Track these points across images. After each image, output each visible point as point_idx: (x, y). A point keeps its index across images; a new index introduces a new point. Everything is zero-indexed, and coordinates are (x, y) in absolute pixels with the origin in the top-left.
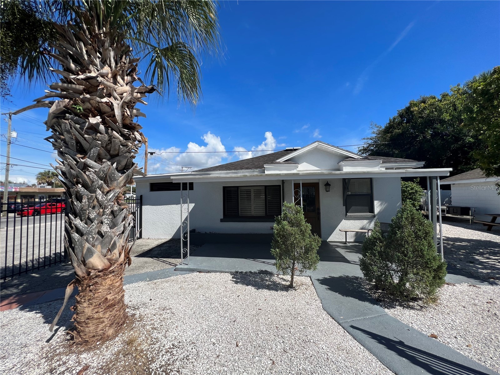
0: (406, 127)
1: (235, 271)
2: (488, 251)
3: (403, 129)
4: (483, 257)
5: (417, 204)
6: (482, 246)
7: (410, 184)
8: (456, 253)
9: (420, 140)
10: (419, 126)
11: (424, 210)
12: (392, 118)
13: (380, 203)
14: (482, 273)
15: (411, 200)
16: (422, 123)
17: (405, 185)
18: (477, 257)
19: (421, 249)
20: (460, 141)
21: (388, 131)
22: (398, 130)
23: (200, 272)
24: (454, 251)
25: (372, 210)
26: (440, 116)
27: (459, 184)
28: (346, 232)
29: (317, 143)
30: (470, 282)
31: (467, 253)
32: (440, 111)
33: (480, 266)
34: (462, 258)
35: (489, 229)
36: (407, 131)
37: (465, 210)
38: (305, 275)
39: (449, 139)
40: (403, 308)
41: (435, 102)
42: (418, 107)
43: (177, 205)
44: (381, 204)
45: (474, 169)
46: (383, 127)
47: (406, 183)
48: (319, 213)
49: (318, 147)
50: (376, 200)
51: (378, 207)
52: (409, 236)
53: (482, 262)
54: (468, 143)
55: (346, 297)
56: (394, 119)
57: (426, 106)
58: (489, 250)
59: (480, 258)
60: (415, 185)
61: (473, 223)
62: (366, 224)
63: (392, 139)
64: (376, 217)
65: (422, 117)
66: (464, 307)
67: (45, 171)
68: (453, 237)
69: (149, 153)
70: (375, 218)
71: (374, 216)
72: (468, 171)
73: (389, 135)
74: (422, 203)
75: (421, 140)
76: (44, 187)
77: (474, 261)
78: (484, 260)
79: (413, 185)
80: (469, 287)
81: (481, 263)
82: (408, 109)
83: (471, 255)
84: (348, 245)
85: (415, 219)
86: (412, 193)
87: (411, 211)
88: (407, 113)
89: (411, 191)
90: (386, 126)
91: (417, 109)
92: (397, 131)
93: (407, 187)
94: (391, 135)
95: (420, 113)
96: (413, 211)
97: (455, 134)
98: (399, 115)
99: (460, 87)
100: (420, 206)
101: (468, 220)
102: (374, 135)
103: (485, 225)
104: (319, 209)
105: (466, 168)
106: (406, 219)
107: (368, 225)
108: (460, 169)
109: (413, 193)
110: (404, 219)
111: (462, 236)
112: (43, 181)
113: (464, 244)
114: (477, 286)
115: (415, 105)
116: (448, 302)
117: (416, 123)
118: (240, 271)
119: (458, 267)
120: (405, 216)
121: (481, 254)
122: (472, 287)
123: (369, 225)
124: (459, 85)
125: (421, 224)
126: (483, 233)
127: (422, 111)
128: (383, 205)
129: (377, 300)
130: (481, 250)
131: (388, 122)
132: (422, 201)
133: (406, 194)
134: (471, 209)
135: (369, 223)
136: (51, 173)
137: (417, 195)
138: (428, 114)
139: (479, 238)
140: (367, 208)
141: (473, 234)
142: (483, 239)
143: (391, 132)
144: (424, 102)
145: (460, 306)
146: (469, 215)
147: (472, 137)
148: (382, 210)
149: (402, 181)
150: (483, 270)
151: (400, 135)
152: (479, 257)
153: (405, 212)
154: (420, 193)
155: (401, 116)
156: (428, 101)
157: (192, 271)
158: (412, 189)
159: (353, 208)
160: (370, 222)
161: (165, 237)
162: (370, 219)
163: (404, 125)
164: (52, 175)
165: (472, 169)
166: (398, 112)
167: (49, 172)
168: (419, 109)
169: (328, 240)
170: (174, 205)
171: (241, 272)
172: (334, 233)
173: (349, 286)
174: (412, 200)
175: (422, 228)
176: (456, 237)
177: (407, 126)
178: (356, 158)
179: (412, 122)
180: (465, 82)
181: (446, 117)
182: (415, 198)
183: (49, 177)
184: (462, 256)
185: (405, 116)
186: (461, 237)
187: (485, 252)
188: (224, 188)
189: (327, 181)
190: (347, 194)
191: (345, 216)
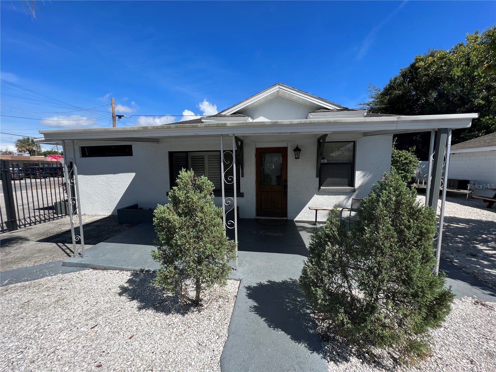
0: (408, 88)
1: (139, 269)
2: (492, 238)
3: (404, 90)
4: (488, 246)
5: (410, 176)
6: (485, 230)
7: (404, 153)
8: (452, 239)
9: (421, 103)
10: (423, 86)
11: (416, 183)
12: (393, 79)
13: (363, 174)
14: (490, 274)
15: (403, 172)
16: (426, 82)
17: (398, 154)
18: (480, 247)
19: (407, 267)
20: (467, 104)
21: (386, 93)
22: (399, 91)
23: (94, 269)
24: (450, 236)
25: (351, 183)
26: (449, 72)
27: (459, 153)
28: (316, 210)
29: (278, 86)
30: (476, 294)
31: (465, 239)
32: (450, 65)
33: (486, 263)
34: (459, 247)
35: (490, 206)
36: (408, 92)
37: (463, 184)
38: (234, 278)
39: (456, 100)
40: (362, 363)
41: (446, 54)
42: (425, 62)
43: (115, 175)
44: (364, 176)
45: (479, 136)
46: (382, 90)
47: (401, 152)
48: (286, 187)
49: (280, 93)
50: (358, 170)
51: (359, 179)
52: (386, 238)
53: (487, 254)
54: (476, 106)
55: (274, 328)
56: (396, 79)
57: (434, 61)
58: (493, 235)
59: (484, 248)
60: (409, 154)
61: (471, 198)
62: (343, 201)
63: (390, 102)
64: (357, 192)
65: (428, 75)
66: (472, 362)
67: (24, 138)
68: (448, 216)
69: (117, 116)
70: (355, 194)
71: (354, 191)
72: (471, 139)
73: (388, 97)
74: (415, 175)
75: (423, 103)
76: (22, 155)
77: (476, 254)
78: (490, 252)
79: (407, 155)
80: (475, 307)
81: (487, 257)
82: (413, 66)
83: (471, 243)
84: (318, 226)
85: (403, 204)
86: (405, 163)
87: (396, 189)
88: (410, 72)
89: (404, 162)
90: (385, 87)
91: (422, 64)
92: (397, 92)
93: (400, 157)
94: (390, 98)
95: (426, 69)
96: (401, 189)
97: (463, 94)
98: (402, 75)
99: (478, 35)
100: (413, 178)
101: (465, 195)
102: (371, 100)
103: (485, 201)
104: (286, 181)
105: (470, 135)
106: (385, 204)
107: (345, 201)
108: (463, 137)
109: (407, 163)
110: (381, 204)
111: (458, 214)
112: (23, 149)
113: (461, 225)
114: (487, 303)
115: (422, 60)
116: (442, 346)
117: (420, 82)
118: (147, 269)
119: (456, 262)
120: (384, 199)
121: (485, 242)
122: (480, 306)
123: (347, 201)
124: (477, 33)
125: (414, 215)
126: (483, 211)
127: (429, 66)
128: (366, 177)
129: (323, 337)
130: (484, 236)
131: (388, 83)
132: (415, 173)
133: (398, 164)
134: (470, 182)
135: (347, 200)
136: (30, 141)
137: (411, 166)
138: (435, 71)
139: (478, 218)
140: (346, 180)
141: (470, 213)
142: (484, 219)
143: (390, 94)
144: (432, 55)
145: (463, 357)
146: (467, 189)
147: (482, 99)
148: (364, 183)
149: (396, 149)
150: (491, 269)
151: (399, 97)
152: (483, 246)
153: (385, 189)
154: (414, 164)
155: (404, 76)
156: (437, 54)
157: (84, 266)
158: (406, 159)
159: (329, 180)
160: (349, 199)
161: (104, 213)
162: (348, 194)
163: (406, 85)
164: (32, 142)
165: (476, 137)
166: (400, 71)
167: (28, 139)
168: (426, 64)
169: (296, 219)
170: (111, 175)
171: (148, 271)
172: (303, 210)
173: (288, 302)
174: (405, 172)
175: (414, 223)
176: (451, 216)
177: (409, 86)
178: (331, 108)
179: (415, 82)
180: (484, 31)
181: (457, 72)
182: (408, 169)
183: (29, 145)
184: (460, 245)
185: (408, 76)
186: (457, 216)
187: (490, 239)
188: (171, 154)
189: (297, 145)
190: (322, 162)
191: (318, 190)
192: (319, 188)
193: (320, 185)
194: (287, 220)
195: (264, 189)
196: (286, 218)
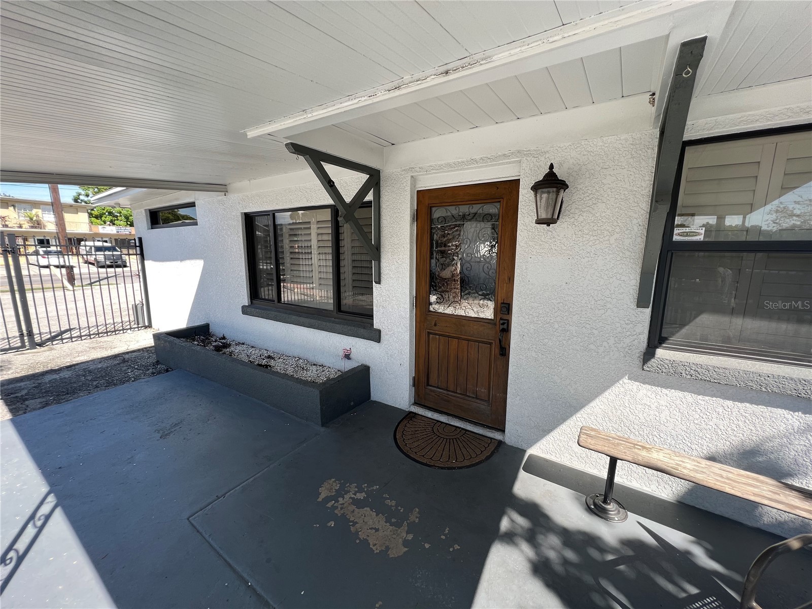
48: (506, 328)
104: (507, 308)
188: (249, 220)
189: (552, 166)
190: (676, 238)
191: (638, 362)
192: (649, 354)
193: (656, 339)
194: (500, 443)
195: (435, 325)
196: (497, 436)
